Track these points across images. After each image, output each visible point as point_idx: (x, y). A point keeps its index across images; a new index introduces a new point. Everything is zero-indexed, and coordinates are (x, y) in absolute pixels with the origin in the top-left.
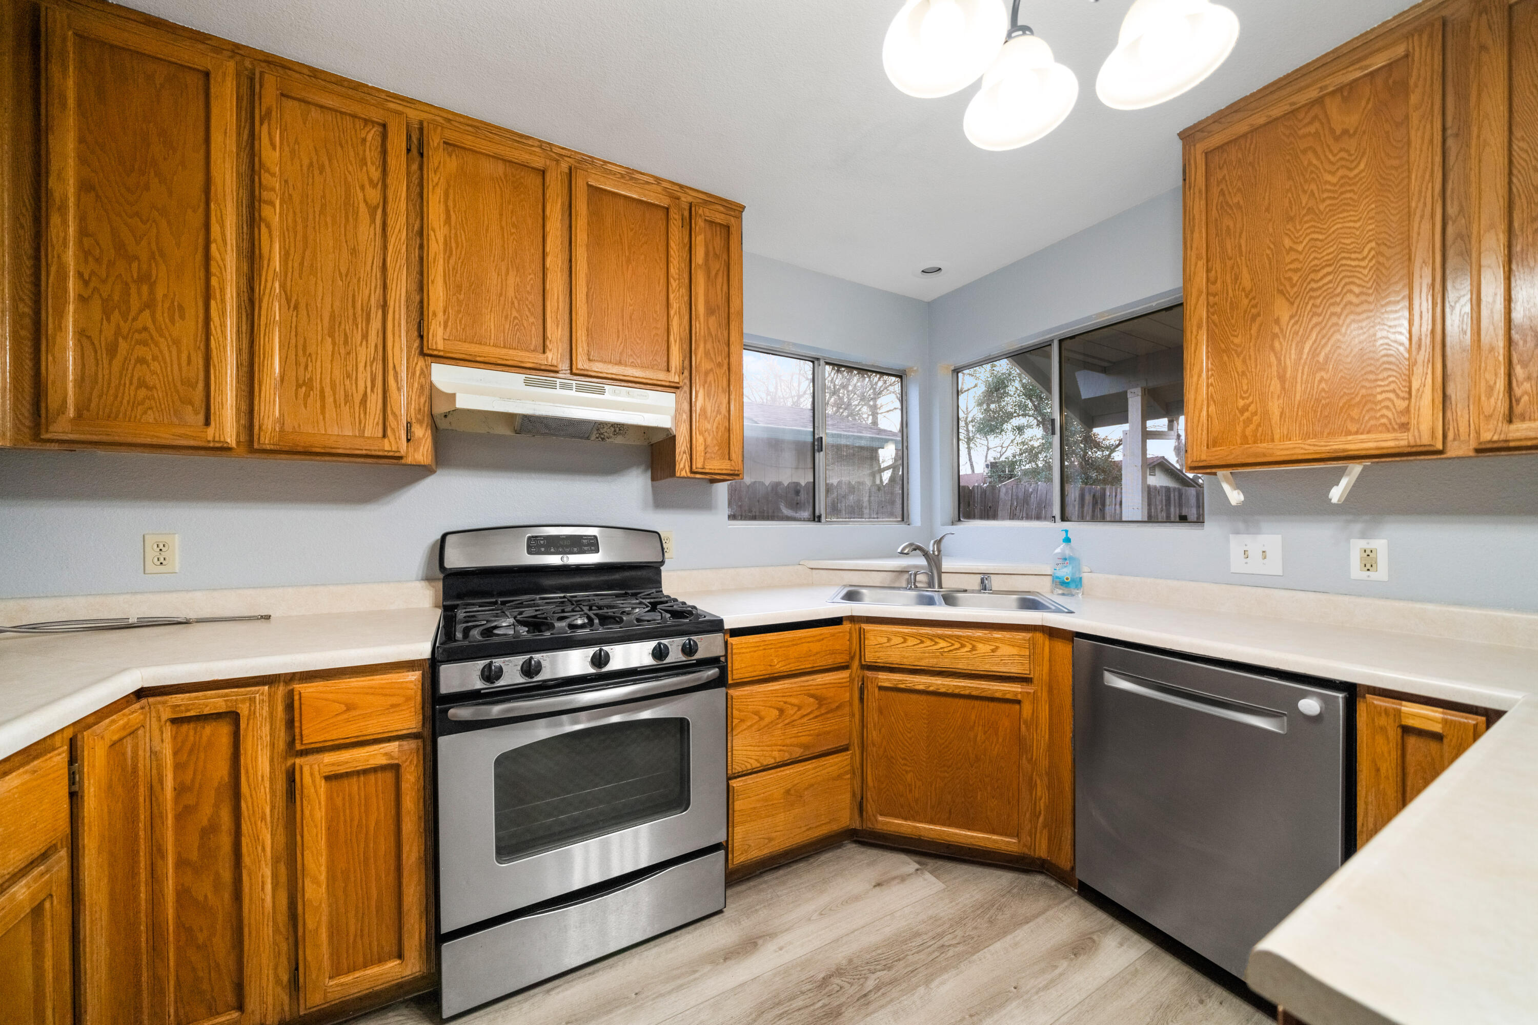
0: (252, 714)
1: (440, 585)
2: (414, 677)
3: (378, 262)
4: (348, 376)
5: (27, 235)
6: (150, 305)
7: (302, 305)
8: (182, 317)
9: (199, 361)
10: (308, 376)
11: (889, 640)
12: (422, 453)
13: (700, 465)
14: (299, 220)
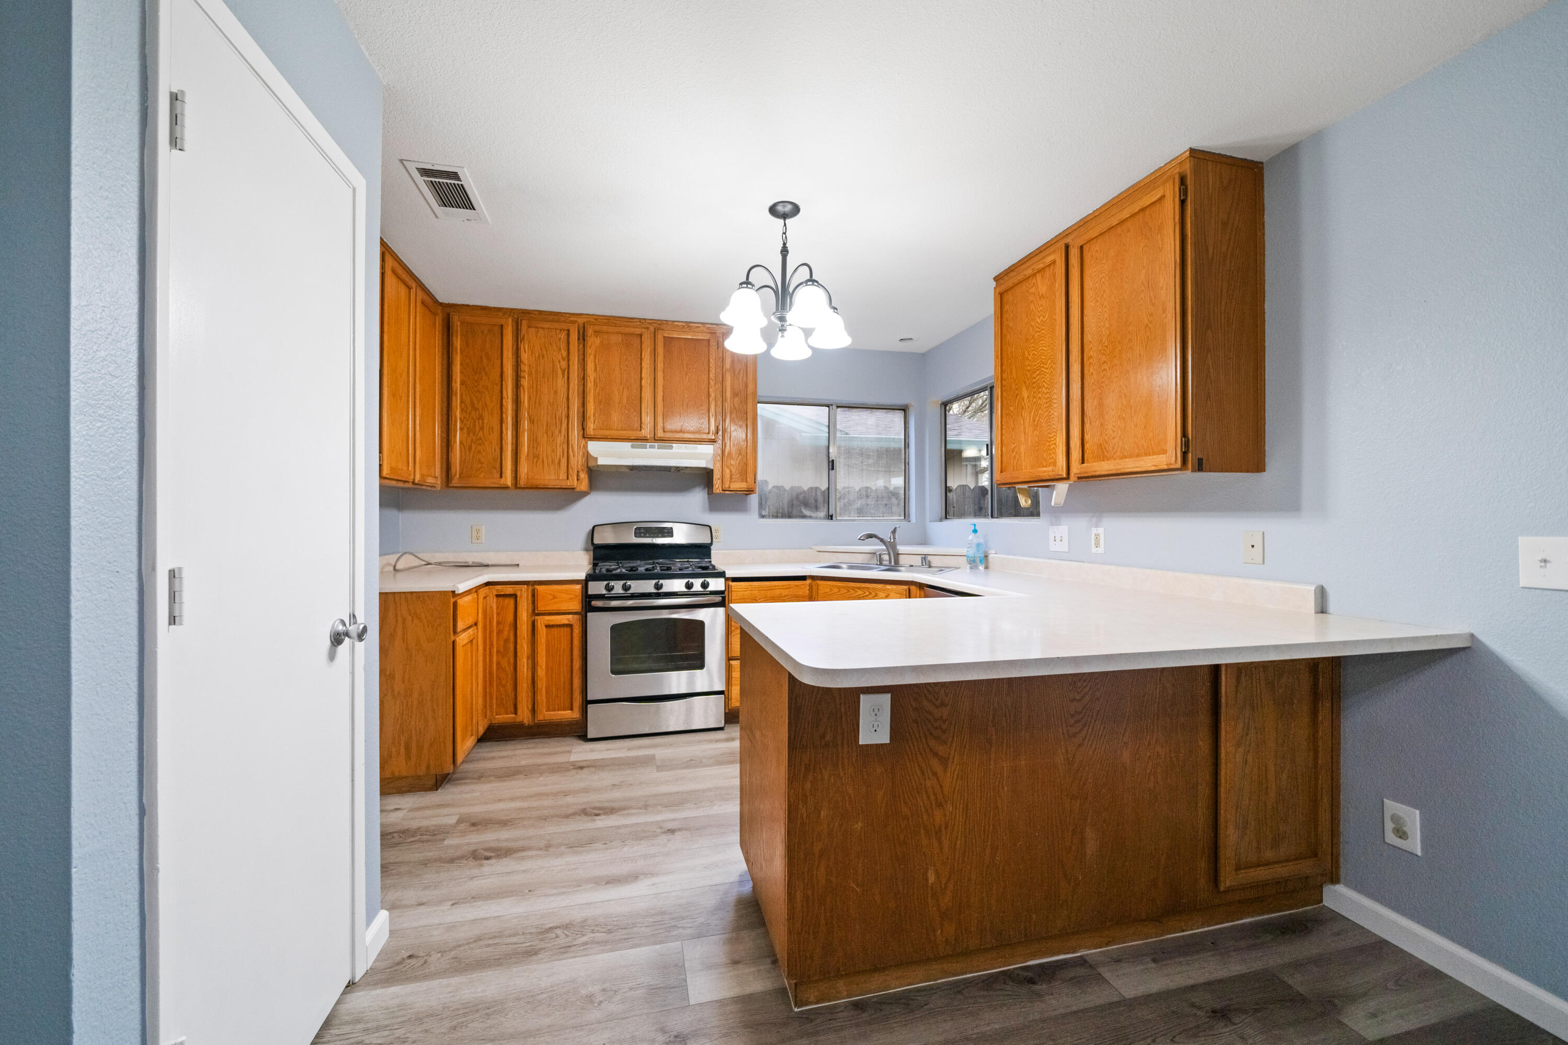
0: (521, 595)
1: (592, 553)
2: (579, 587)
3: (566, 396)
4: (553, 451)
5: (445, 405)
6: (482, 428)
7: (535, 422)
8: (493, 432)
9: (498, 451)
10: (538, 453)
11: (831, 590)
12: (584, 486)
13: (727, 486)
14: (534, 382)
